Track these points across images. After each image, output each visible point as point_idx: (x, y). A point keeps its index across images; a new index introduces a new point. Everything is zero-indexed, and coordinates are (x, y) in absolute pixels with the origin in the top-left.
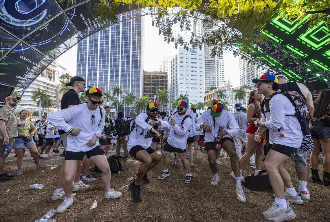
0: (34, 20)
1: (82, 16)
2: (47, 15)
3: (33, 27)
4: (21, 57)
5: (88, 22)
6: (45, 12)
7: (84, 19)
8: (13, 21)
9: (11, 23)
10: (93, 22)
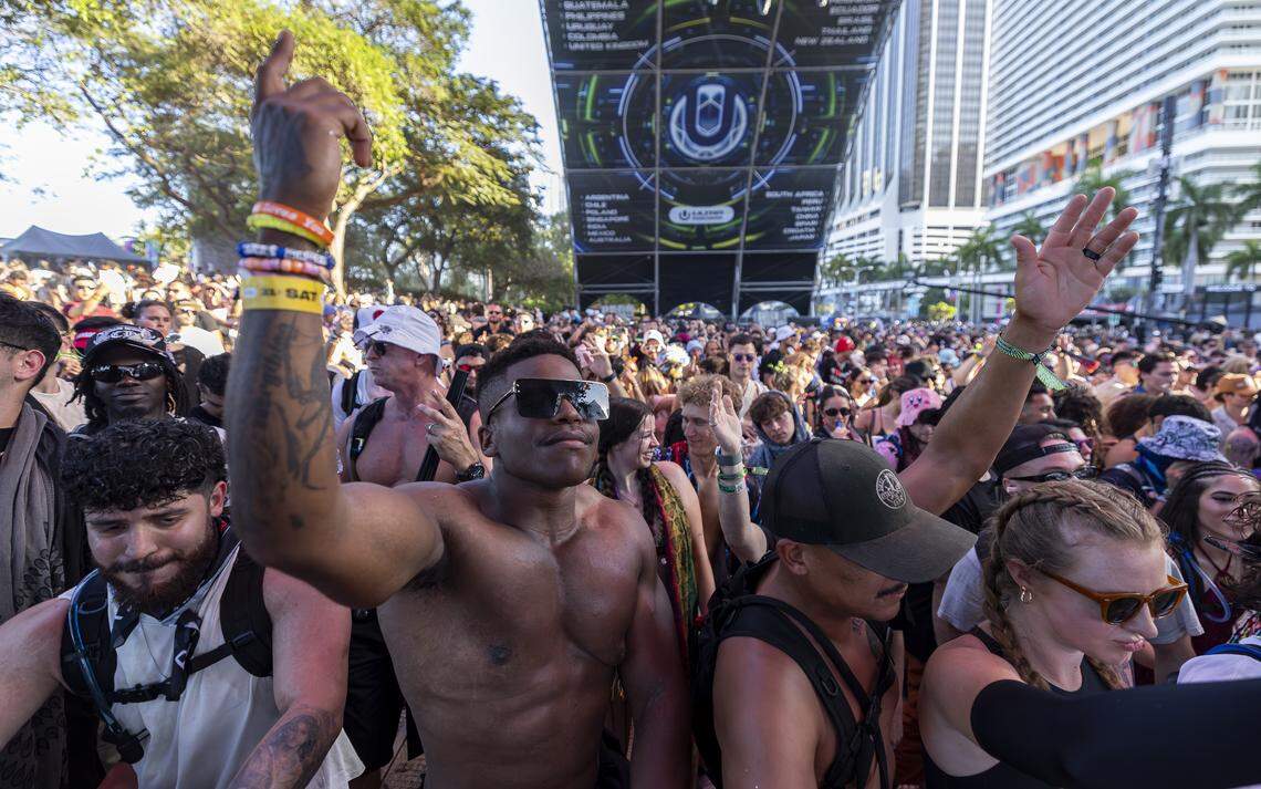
0: (736, 126)
1: (802, 41)
2: (747, 105)
3: (747, 137)
4: (769, 195)
5: (828, 36)
6: (739, 102)
7: (813, 41)
8: (716, 151)
9: (716, 155)
10: (841, 21)
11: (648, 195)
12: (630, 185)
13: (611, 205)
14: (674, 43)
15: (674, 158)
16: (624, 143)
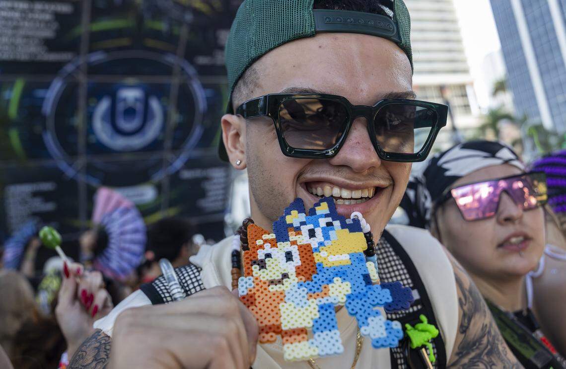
4: (184, 174)
11: (73, 183)
12: (55, 175)
13: (35, 194)
14: (97, 57)
15: (98, 148)
16: (50, 139)
